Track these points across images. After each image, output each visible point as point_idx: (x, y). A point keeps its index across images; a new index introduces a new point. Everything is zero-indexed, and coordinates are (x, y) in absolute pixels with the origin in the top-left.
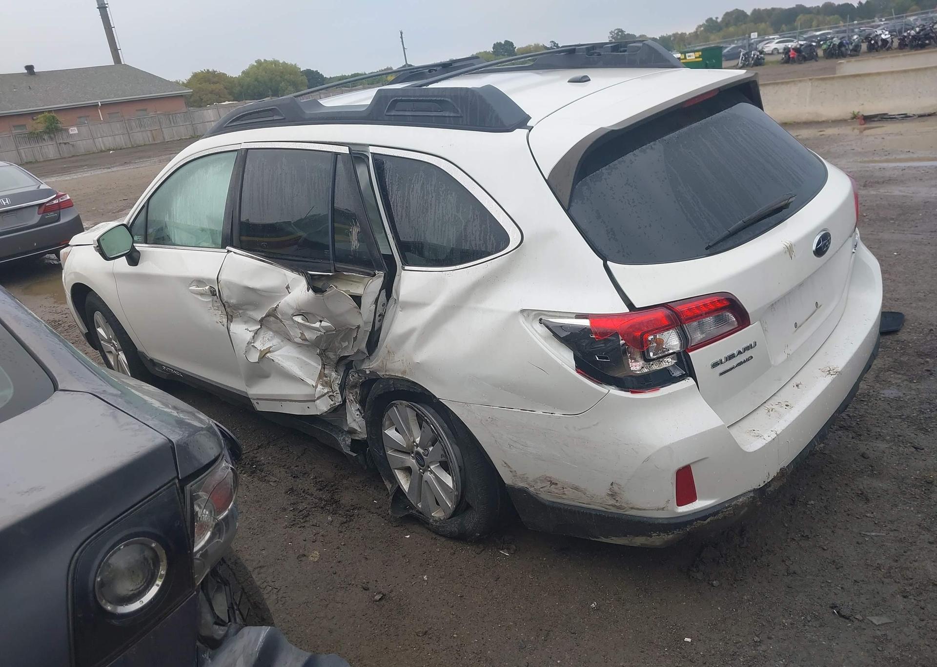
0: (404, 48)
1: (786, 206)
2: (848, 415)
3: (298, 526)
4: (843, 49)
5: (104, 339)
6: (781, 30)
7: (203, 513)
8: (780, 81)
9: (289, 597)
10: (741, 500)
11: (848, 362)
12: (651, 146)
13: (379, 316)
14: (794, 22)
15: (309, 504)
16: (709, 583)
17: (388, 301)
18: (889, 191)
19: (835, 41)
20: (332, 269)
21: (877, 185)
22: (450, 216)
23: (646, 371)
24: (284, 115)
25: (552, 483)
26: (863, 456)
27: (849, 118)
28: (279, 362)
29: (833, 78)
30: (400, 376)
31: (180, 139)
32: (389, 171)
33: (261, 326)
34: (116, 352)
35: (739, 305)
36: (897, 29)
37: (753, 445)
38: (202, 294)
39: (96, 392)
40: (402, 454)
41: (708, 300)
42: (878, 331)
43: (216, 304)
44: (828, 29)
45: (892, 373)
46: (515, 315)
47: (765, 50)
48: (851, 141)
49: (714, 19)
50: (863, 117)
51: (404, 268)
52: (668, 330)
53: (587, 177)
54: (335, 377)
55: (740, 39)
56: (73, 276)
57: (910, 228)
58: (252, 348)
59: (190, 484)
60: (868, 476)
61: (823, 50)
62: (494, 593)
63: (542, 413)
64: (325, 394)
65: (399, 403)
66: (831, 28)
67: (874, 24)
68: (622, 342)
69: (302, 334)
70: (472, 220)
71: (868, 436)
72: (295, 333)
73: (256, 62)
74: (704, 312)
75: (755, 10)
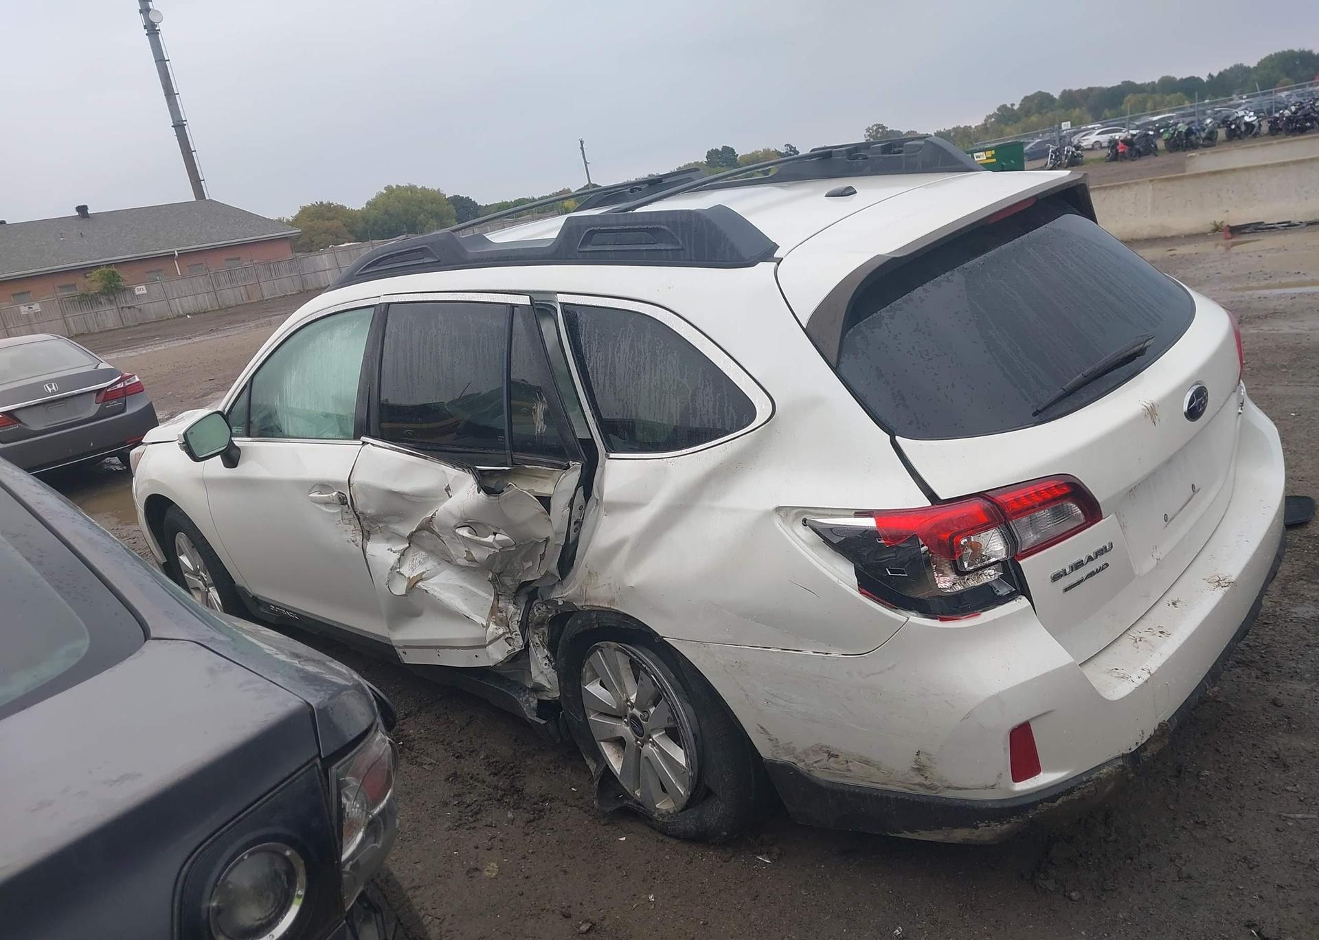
0: (586, 163)
1: (1142, 352)
2: (1248, 645)
3: (467, 827)
4: (1193, 138)
5: (188, 571)
6: (1103, 116)
7: (352, 807)
8: (1108, 185)
9: (458, 931)
10: (1105, 771)
11: (1244, 569)
12: (947, 278)
13: (575, 523)
14: (1121, 105)
15: (480, 795)
16: (1065, 896)
17: (587, 502)
18: (1276, 328)
19: (1180, 127)
20: (509, 461)
21: (1257, 320)
22: (671, 382)
23: (960, 588)
24: (437, 256)
25: (830, 755)
26: (1275, 703)
27: (1208, 230)
28: (435, 594)
29: (1183, 177)
30: (606, 606)
31: (284, 296)
32: (586, 327)
33: (409, 544)
34: (204, 588)
35: (1085, 491)
36: (1265, 109)
37: (1118, 690)
38: (326, 503)
39: (201, 640)
40: (610, 719)
41: (1042, 485)
42: (1283, 524)
43: (346, 517)
44: (1169, 113)
45: (1304, 582)
46: (767, 515)
47: (1082, 145)
48: (1214, 262)
49: (1009, 106)
50: (1228, 229)
51: (609, 456)
52: (988, 529)
53: (861, 323)
54: (513, 611)
55: (1046, 132)
56: (146, 485)
57: (1311, 377)
58: (398, 575)
59: (336, 765)
60: (1284, 732)
61: (1165, 140)
62: (753, 917)
63: (812, 653)
64: (500, 636)
65: (605, 646)
66: (1173, 111)
67: (1232, 102)
68: (924, 549)
69: (468, 553)
70: (702, 387)
71: (1279, 674)
72: (459, 553)
73: (385, 189)
74: (1037, 503)
75: (1064, 92)
